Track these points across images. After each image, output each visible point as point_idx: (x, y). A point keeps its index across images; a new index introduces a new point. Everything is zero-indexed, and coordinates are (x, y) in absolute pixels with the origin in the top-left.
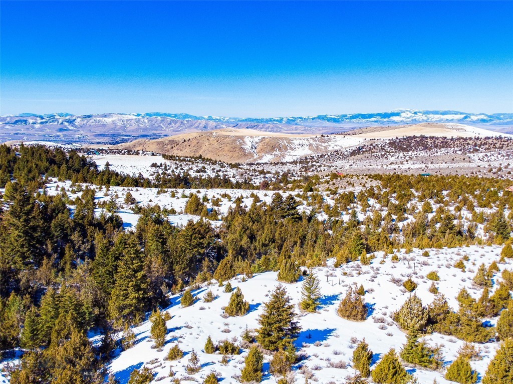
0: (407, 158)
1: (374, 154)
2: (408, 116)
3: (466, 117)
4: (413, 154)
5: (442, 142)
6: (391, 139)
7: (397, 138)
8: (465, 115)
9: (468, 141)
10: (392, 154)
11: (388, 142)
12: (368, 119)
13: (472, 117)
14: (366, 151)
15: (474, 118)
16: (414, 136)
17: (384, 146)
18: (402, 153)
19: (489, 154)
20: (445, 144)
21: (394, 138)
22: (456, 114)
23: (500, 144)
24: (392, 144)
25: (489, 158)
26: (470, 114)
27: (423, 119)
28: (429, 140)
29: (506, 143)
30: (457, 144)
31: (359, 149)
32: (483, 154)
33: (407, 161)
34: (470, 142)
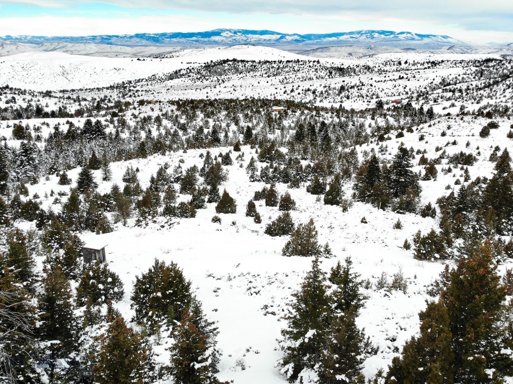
0: (221, 81)
1: (190, 78)
2: (228, 36)
3: (282, 38)
4: (226, 77)
5: (252, 66)
6: (206, 63)
7: (212, 62)
8: (281, 35)
9: (273, 65)
10: (206, 78)
11: (204, 65)
12: (189, 39)
13: (287, 37)
14: (183, 75)
15: (289, 38)
16: (228, 59)
17: (200, 70)
18: (215, 77)
19: (287, 77)
20: (254, 68)
21: (209, 62)
22: (272, 34)
23: (298, 67)
24: (208, 67)
25: (288, 80)
26: (285, 35)
27: (242, 39)
28: (240, 63)
29: (302, 66)
30: (264, 67)
31: (176, 72)
32: (283, 77)
33: (219, 85)
34: (275, 66)
